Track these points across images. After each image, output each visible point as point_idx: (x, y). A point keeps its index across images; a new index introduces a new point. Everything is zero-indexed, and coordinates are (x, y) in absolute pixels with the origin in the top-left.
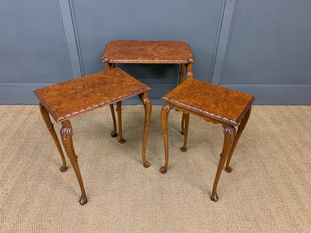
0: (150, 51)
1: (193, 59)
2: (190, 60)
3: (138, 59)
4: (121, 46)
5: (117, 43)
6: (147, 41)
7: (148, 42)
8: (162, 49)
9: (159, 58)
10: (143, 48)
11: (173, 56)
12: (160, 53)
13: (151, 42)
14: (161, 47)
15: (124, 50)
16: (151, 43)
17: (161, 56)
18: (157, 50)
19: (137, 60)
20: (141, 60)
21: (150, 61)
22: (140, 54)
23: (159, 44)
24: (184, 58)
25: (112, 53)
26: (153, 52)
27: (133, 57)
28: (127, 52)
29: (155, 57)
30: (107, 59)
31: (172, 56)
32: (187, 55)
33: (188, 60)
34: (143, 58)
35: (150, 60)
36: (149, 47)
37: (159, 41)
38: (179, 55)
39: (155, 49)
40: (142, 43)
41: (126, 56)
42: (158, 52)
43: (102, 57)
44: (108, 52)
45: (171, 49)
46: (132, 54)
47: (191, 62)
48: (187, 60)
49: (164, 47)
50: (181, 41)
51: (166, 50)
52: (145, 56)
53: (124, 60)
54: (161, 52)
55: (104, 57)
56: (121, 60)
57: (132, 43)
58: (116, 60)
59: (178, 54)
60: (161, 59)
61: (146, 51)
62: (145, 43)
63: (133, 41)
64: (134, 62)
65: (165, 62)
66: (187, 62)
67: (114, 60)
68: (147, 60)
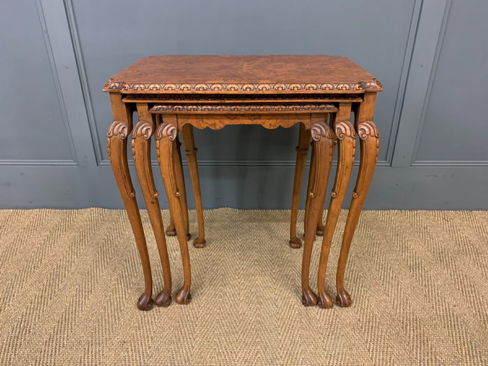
0: (248, 70)
1: (377, 84)
2: (368, 84)
3: (208, 82)
4: (169, 63)
5: (162, 59)
6: (243, 56)
7: (245, 58)
8: (280, 67)
9: (271, 80)
10: (228, 64)
11: (316, 77)
12: (274, 72)
13: (251, 56)
14: (278, 64)
15: (176, 68)
16: (252, 58)
17: (279, 77)
18: (268, 68)
19: (204, 86)
20: (219, 86)
21: (246, 86)
22: (218, 74)
23: (273, 59)
24: (348, 80)
25: (138, 73)
26: (257, 71)
27: (193, 78)
28: (183, 70)
29: (261, 79)
30: (117, 85)
31: (311, 77)
32: (355, 74)
33: (361, 84)
34: (224, 80)
35: (244, 84)
36: (246, 63)
37: (273, 56)
38: (333, 75)
39: (260, 67)
40: (227, 58)
41: (174, 77)
42: (270, 71)
44: (129, 72)
45: (307, 66)
46: (194, 74)
47: (371, 89)
49: (287, 63)
51: (291, 67)
52: (232, 77)
53: (167, 86)
54: (278, 70)
55: (110, 80)
56: (157, 86)
57: (201, 59)
58: (142, 86)
59: (328, 73)
60: (278, 82)
61: (236, 70)
62: (235, 58)
64: (197, 90)
65: (291, 90)
66: (361, 89)
67: (137, 86)
68: (237, 84)
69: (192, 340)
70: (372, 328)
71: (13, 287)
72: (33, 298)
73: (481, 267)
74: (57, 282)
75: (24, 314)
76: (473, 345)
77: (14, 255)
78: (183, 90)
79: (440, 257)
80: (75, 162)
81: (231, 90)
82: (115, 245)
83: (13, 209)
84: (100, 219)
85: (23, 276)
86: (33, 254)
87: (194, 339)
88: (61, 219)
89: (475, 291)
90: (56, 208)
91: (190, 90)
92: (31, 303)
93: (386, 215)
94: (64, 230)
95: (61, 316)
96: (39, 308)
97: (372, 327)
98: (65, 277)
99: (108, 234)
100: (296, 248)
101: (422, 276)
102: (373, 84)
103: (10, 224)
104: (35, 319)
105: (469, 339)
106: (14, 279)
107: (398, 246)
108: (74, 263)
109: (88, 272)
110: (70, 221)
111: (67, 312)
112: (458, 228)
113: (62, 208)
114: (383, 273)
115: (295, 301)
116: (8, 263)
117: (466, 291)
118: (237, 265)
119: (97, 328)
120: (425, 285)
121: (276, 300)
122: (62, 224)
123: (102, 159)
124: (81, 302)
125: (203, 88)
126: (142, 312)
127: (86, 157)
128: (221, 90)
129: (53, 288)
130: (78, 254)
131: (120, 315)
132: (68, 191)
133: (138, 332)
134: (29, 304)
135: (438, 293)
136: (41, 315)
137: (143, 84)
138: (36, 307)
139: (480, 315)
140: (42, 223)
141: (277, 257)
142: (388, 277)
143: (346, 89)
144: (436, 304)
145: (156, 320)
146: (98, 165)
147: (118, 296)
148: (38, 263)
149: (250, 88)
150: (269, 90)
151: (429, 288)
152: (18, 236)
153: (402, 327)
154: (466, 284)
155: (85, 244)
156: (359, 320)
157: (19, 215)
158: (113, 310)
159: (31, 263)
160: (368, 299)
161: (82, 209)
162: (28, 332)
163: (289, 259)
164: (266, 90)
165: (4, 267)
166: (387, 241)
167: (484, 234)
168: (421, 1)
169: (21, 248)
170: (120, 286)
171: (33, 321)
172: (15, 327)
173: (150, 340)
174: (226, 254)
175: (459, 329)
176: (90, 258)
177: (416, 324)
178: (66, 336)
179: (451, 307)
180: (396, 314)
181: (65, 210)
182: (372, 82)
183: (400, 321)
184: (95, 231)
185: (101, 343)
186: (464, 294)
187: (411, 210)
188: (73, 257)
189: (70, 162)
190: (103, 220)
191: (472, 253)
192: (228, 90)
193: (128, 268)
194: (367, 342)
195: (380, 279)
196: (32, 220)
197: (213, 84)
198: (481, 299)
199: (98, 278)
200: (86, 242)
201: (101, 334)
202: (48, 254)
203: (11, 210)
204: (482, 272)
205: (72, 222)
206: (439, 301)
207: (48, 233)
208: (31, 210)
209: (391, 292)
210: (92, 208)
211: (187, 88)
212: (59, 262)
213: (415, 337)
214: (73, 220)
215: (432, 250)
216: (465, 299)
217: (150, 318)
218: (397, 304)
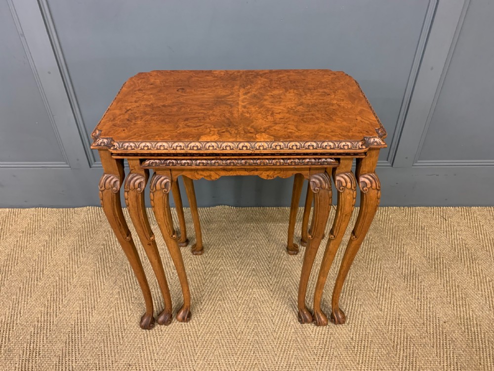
0: (245, 107)
1: (380, 137)
2: (372, 140)
3: (203, 138)
4: (160, 91)
5: (152, 80)
6: (239, 72)
7: (241, 76)
8: (278, 100)
9: (268, 134)
10: (223, 94)
11: (316, 127)
12: (272, 114)
13: (247, 73)
14: (276, 92)
15: (167, 103)
16: (248, 77)
17: (277, 127)
18: (265, 103)
19: (198, 144)
20: (213, 144)
21: (241, 145)
22: (212, 118)
23: (271, 80)
24: (350, 134)
25: (127, 116)
26: (253, 109)
27: (186, 129)
28: (175, 109)
29: (257, 131)
30: (105, 141)
31: (311, 126)
32: (359, 118)
33: (365, 143)
34: (220, 134)
35: (240, 142)
36: (242, 90)
37: (271, 72)
38: (334, 121)
39: (257, 100)
40: (222, 79)
41: (166, 127)
42: (268, 110)
43: (95, 131)
44: (117, 112)
45: (308, 99)
46: (187, 119)
47: (374, 145)
48: (364, 140)
49: (287, 90)
50: (334, 70)
51: (290, 100)
52: (227, 126)
53: (159, 144)
54: (278, 108)
55: (98, 132)
56: (148, 144)
57: (193, 79)
58: (132, 144)
59: (330, 116)
60: (277, 138)
61: (231, 106)
62: (230, 78)
63: (197, 72)
64: (190, 149)
65: (290, 149)
66: (364, 147)
67: (127, 144)
68: (232, 142)
69: (194, 362)
70: (364, 348)
71: (18, 303)
72: (39, 316)
73: (474, 276)
74: (61, 297)
75: (32, 334)
76: (459, 366)
77: (15, 264)
78: (176, 149)
79: (435, 264)
80: (67, 164)
81: (226, 149)
82: (114, 252)
83: (9, 208)
84: (97, 220)
85: (27, 290)
86: (34, 264)
87: (196, 361)
88: (58, 219)
89: (466, 305)
90: (52, 207)
91: (183, 149)
92: (38, 322)
93: (384, 213)
94: (62, 234)
95: (67, 336)
96: (45, 327)
97: (364, 346)
98: (68, 290)
99: (106, 238)
100: (294, 254)
101: (415, 287)
102: (377, 140)
103: (8, 226)
104: (43, 339)
105: (455, 360)
106: (18, 293)
107: (395, 252)
108: (76, 274)
109: (90, 285)
110: (68, 223)
111: (73, 331)
112: (455, 228)
113: (58, 207)
114: (377, 284)
115: (291, 317)
116: (11, 274)
117: (457, 304)
118: (236, 275)
119: (103, 350)
120: (418, 299)
121: (273, 317)
122: (60, 226)
123: (95, 161)
124: (85, 320)
125: (197, 146)
126: (144, 330)
127: (78, 160)
128: (216, 149)
129: (58, 303)
130: (79, 262)
131: (124, 334)
132: (63, 191)
133: (142, 354)
134: (36, 323)
135: (430, 307)
136: (48, 335)
137: (133, 142)
138: (43, 325)
139: (468, 333)
140: (40, 226)
141: (274, 266)
142: (382, 289)
143: (348, 149)
144: (427, 320)
145: (159, 340)
146: (90, 167)
147: (120, 313)
148: (40, 275)
149: (246, 147)
150: (266, 149)
151: (421, 301)
152: (17, 241)
153: (393, 347)
154: (457, 296)
155: (84, 251)
156: (352, 339)
157: (15, 215)
158: (117, 329)
159: (33, 275)
160: (362, 315)
161: (78, 207)
162: (38, 354)
163: (286, 267)
164: (264, 149)
165: (7, 279)
166: (384, 245)
167: (481, 236)
168: (436, 1)
169: (22, 256)
170: (122, 301)
171: (42, 342)
172: (25, 348)
173: (154, 362)
174: (224, 262)
175: (447, 348)
176: (91, 268)
177: (407, 343)
178: (74, 358)
179: (441, 322)
180: (388, 332)
181: (61, 209)
182: (376, 137)
183: (391, 339)
184: (93, 234)
185: (108, 366)
186: (455, 308)
187: (409, 206)
188: (74, 268)
189: (62, 164)
190: (101, 221)
191: (467, 259)
192: (223, 149)
193: (129, 279)
194: (358, 364)
195: (375, 291)
196: (29, 221)
197: (208, 142)
198: (471, 314)
199: (100, 291)
200: (86, 248)
201: (107, 356)
202: (49, 263)
203: (7, 210)
204: (475, 282)
205: (69, 224)
206: (430, 316)
207: (47, 238)
208: (27, 209)
209: (385, 307)
210: (88, 207)
211: (180, 146)
212: (60, 273)
213: (405, 358)
214: (70, 221)
215: (428, 256)
216: (456, 314)
217: (152, 338)
218: (389, 320)
